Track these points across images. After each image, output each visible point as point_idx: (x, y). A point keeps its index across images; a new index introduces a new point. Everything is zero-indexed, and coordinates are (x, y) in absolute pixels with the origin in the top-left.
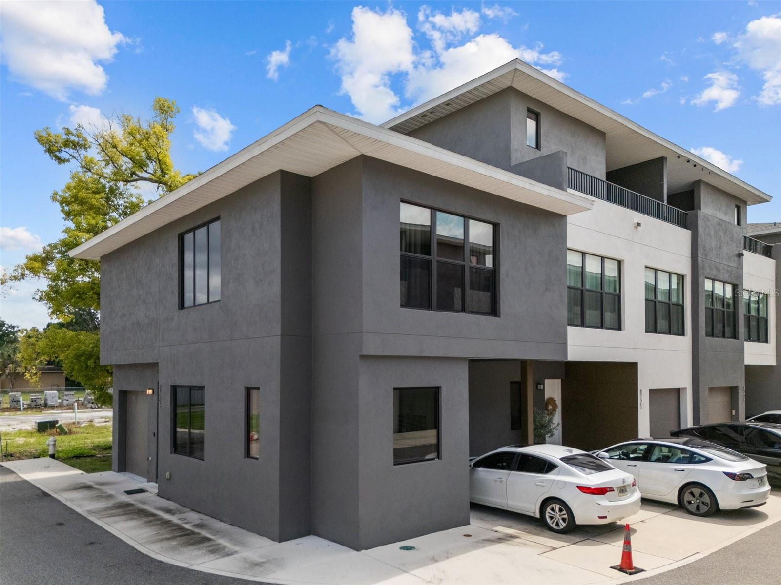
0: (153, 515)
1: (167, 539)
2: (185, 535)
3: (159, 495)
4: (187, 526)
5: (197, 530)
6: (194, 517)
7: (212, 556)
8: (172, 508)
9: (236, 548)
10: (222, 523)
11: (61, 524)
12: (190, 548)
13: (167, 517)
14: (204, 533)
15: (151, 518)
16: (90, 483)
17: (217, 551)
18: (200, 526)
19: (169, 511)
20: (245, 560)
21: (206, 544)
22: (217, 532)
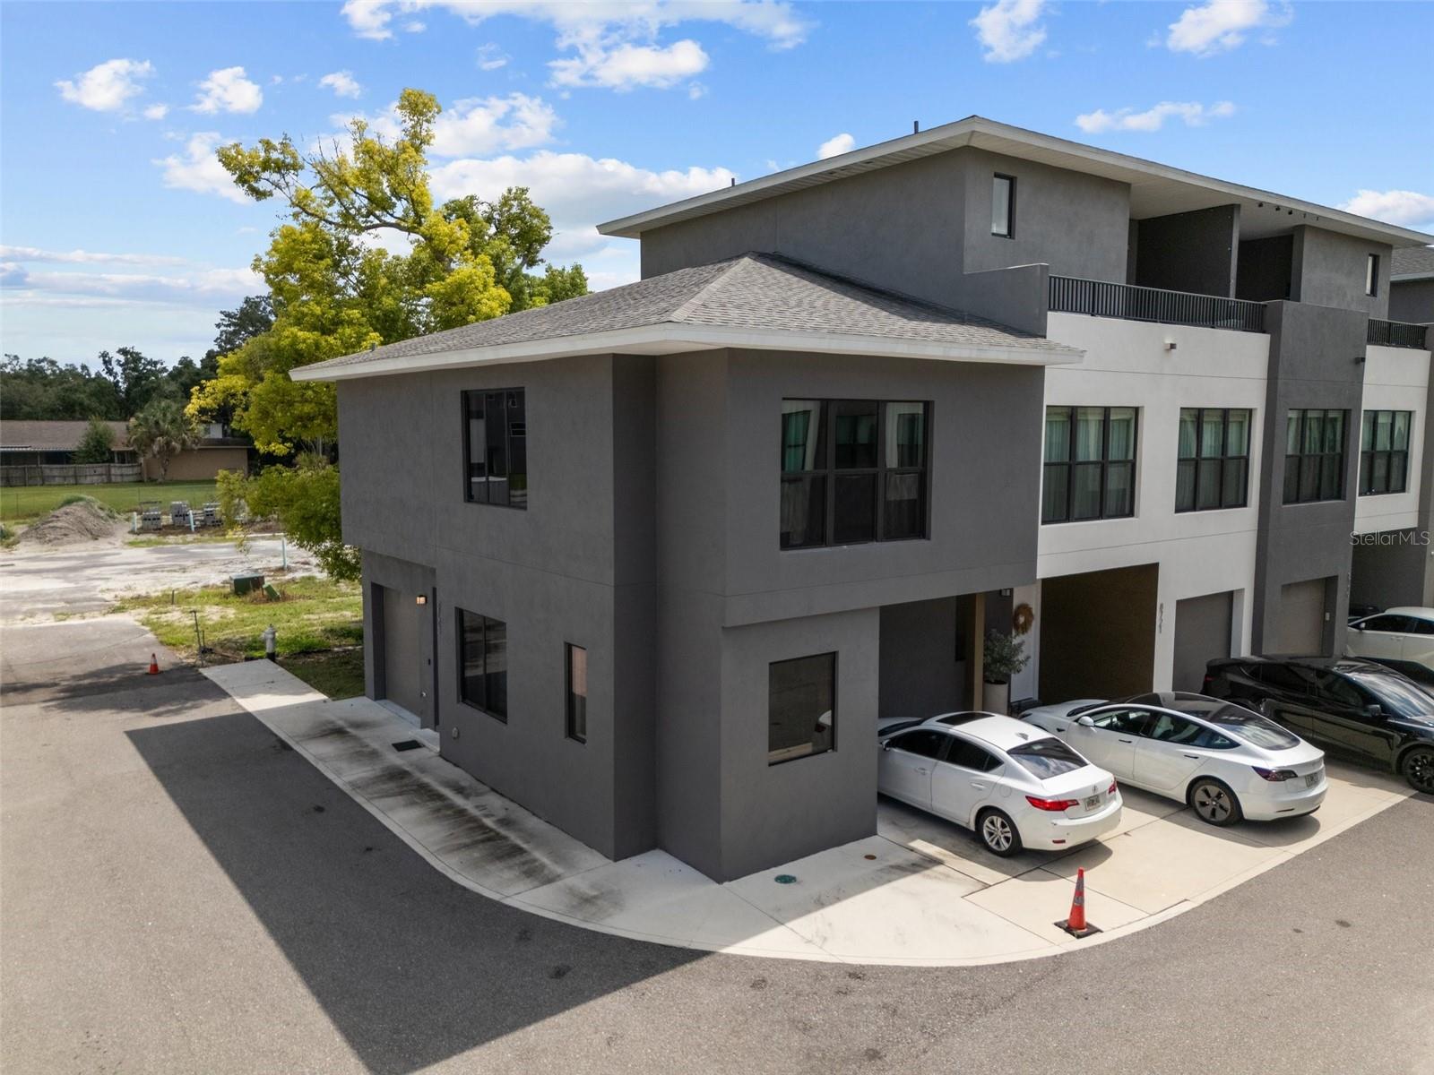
0: (440, 797)
1: (466, 846)
2: (489, 840)
3: (441, 755)
4: (488, 822)
5: (503, 832)
6: (495, 802)
7: (528, 883)
8: (463, 784)
9: (559, 870)
10: (535, 819)
11: (320, 809)
12: (499, 865)
13: (459, 801)
14: (515, 838)
15: (439, 803)
16: (341, 723)
17: (533, 872)
18: (505, 822)
19: (460, 790)
20: (571, 891)
21: (518, 860)
22: (530, 836)
